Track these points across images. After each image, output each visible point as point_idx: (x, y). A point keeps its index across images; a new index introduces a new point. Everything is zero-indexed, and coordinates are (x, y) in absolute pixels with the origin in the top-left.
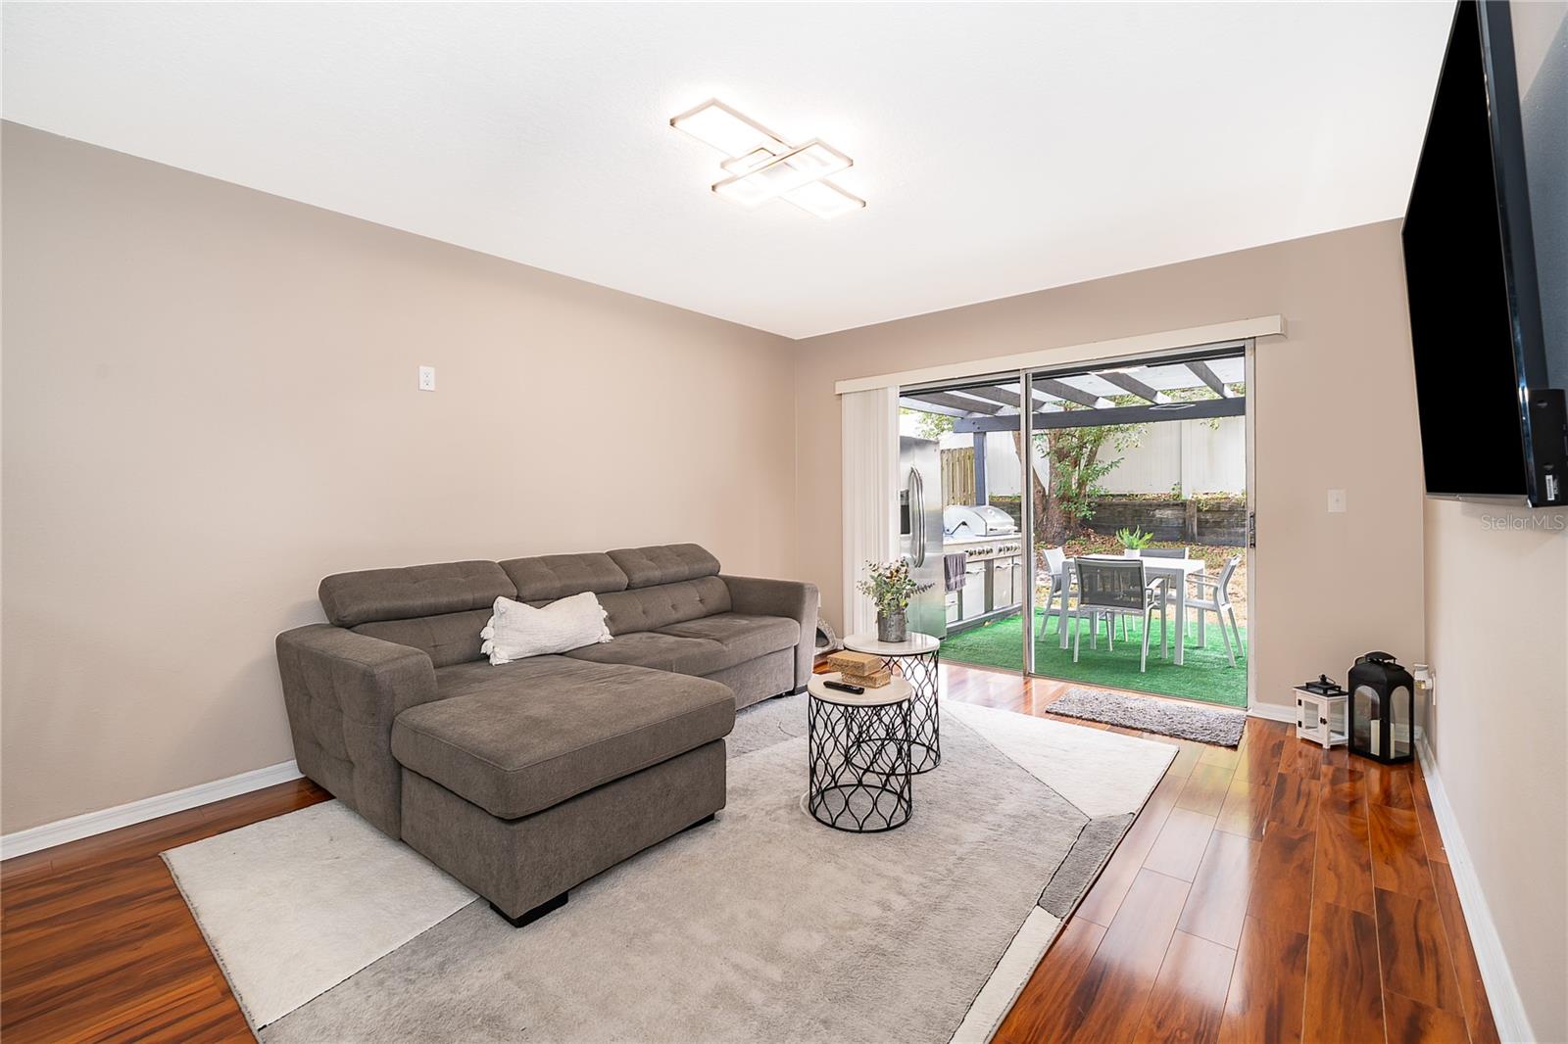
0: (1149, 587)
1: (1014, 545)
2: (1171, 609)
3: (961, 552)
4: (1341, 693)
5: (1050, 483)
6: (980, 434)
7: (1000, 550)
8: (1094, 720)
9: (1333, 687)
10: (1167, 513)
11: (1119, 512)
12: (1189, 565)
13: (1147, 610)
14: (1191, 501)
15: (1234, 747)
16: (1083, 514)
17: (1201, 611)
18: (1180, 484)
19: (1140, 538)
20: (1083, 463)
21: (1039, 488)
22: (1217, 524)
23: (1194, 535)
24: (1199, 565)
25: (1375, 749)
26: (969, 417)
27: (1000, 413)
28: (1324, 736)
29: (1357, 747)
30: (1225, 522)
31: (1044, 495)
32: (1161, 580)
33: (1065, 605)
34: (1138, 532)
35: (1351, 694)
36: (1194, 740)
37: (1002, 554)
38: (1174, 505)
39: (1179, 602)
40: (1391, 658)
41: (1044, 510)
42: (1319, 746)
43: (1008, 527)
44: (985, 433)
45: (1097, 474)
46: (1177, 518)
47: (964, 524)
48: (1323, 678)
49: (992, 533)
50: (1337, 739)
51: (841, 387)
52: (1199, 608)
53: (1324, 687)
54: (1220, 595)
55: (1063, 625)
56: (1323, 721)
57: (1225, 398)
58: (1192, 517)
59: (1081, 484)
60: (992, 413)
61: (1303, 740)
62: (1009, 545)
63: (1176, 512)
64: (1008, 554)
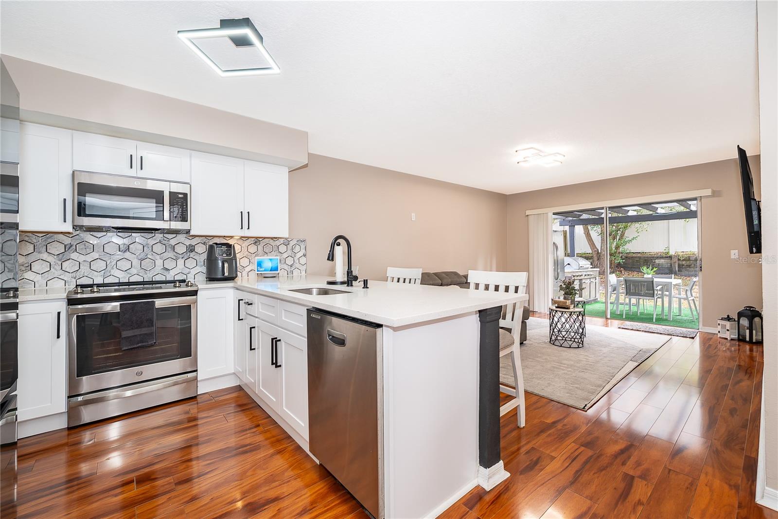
0: (657, 288)
1: (591, 273)
2: (666, 299)
3: (570, 275)
4: (735, 321)
5: (601, 247)
6: (572, 227)
7: (585, 275)
8: (638, 330)
9: (731, 319)
10: (662, 261)
11: (637, 260)
12: (674, 281)
13: (656, 298)
14: (674, 255)
15: (693, 338)
16: (619, 261)
17: (680, 299)
18: (668, 247)
19: (652, 270)
20: (618, 237)
21: (596, 249)
22: (689, 266)
23: (676, 271)
24: (679, 281)
25: (748, 339)
26: (566, 219)
27: (581, 218)
28: (728, 335)
29: (741, 339)
30: (693, 265)
31: (598, 253)
32: (661, 286)
33: (617, 298)
34: (651, 268)
35: (739, 321)
36: (677, 336)
37: (586, 277)
38: (665, 257)
39: (670, 296)
40: (754, 308)
41: (598, 259)
42: (727, 339)
43: (587, 266)
44: (574, 226)
45: (626, 243)
46: (667, 264)
47: (569, 264)
48: (728, 316)
49: (582, 268)
50: (733, 337)
51: (528, 213)
52: (679, 298)
53: (728, 319)
54: (689, 293)
55: (617, 307)
56: (728, 330)
57: (691, 210)
58: (676, 262)
59: (617, 247)
60: (578, 217)
61: (720, 337)
62: (589, 273)
63: (667, 260)
64: (588, 277)
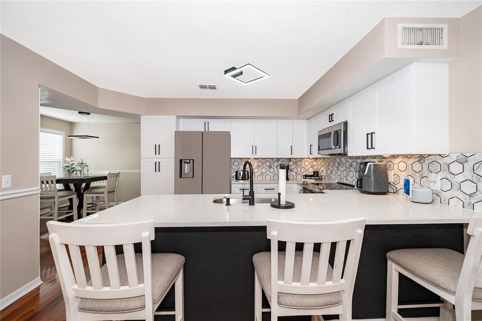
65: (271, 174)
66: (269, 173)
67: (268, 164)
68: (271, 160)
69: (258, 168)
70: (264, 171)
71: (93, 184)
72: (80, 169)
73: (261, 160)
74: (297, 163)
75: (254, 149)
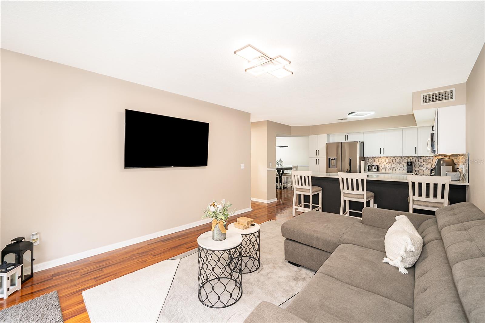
65: (400, 169)
66: (398, 168)
67: (398, 161)
68: (400, 159)
69: (389, 163)
70: (394, 166)
71: (285, 172)
72: (280, 163)
73: (391, 158)
74: (428, 160)
75: (382, 151)
